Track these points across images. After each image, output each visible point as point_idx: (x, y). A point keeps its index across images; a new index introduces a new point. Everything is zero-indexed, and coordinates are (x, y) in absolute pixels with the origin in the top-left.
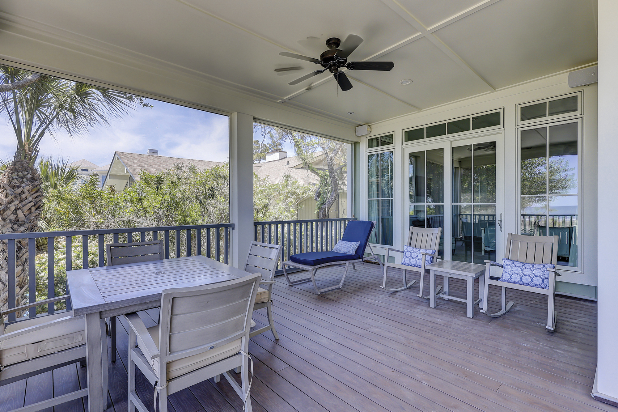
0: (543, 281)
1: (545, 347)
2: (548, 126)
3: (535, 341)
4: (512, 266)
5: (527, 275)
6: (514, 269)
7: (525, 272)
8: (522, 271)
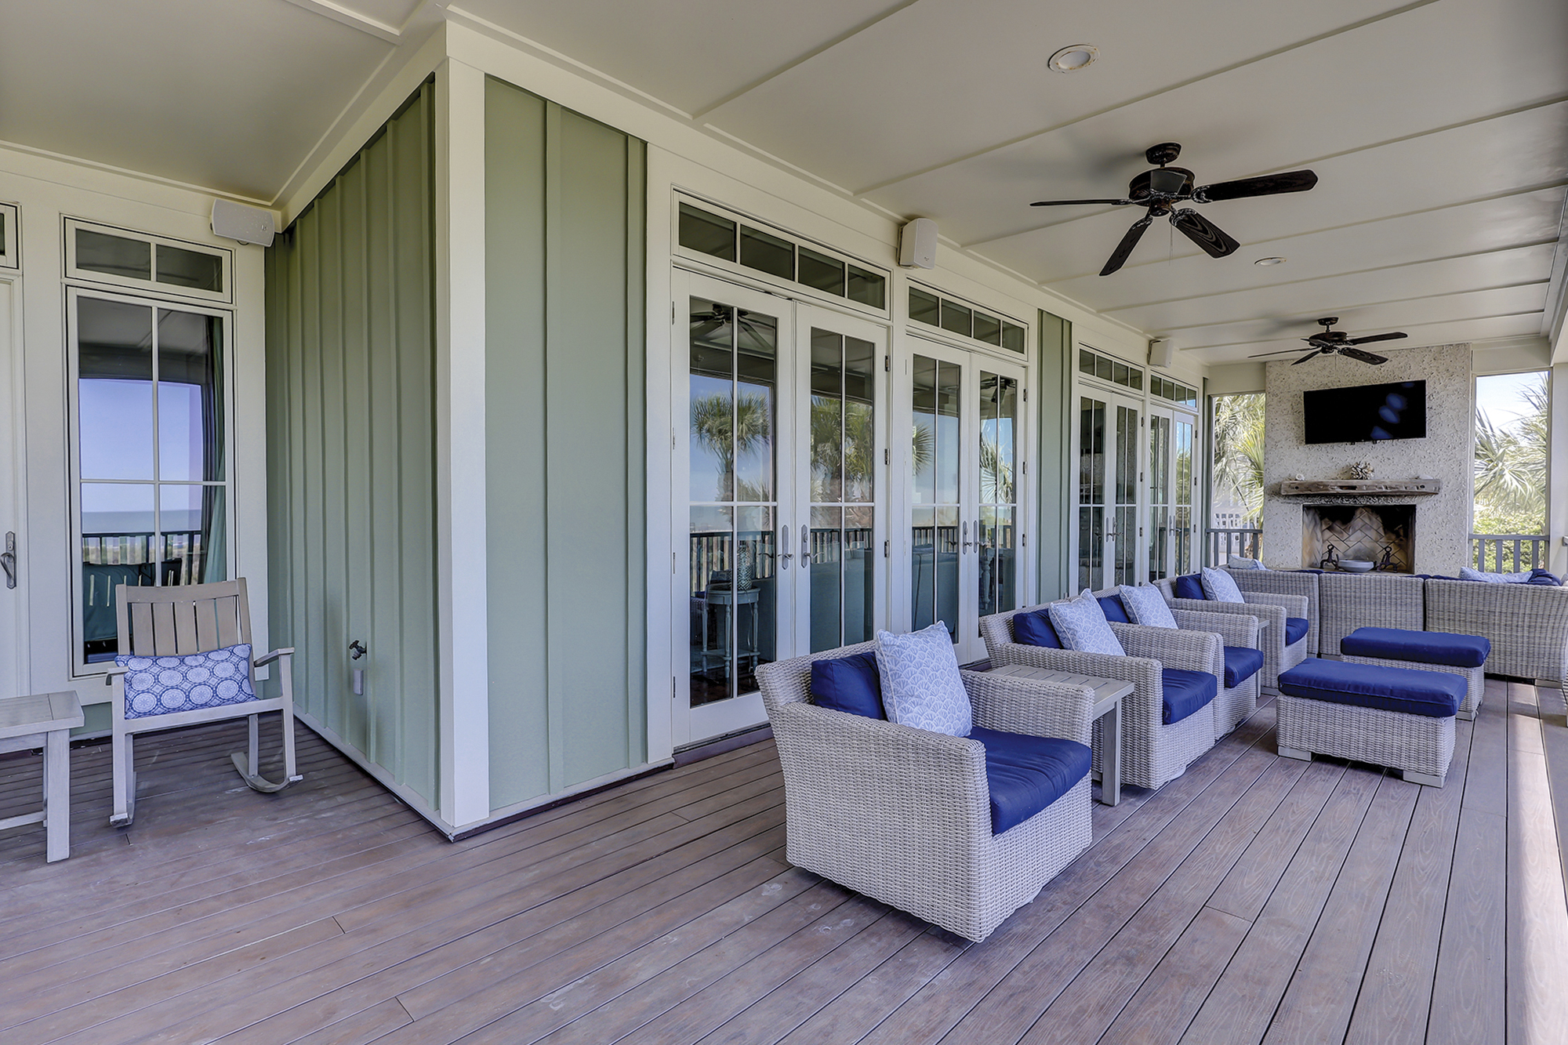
0: (240, 687)
1: (300, 822)
2: (155, 305)
3: (271, 823)
4: (155, 670)
5: (200, 684)
6: (164, 677)
7: (192, 676)
8: (185, 677)
